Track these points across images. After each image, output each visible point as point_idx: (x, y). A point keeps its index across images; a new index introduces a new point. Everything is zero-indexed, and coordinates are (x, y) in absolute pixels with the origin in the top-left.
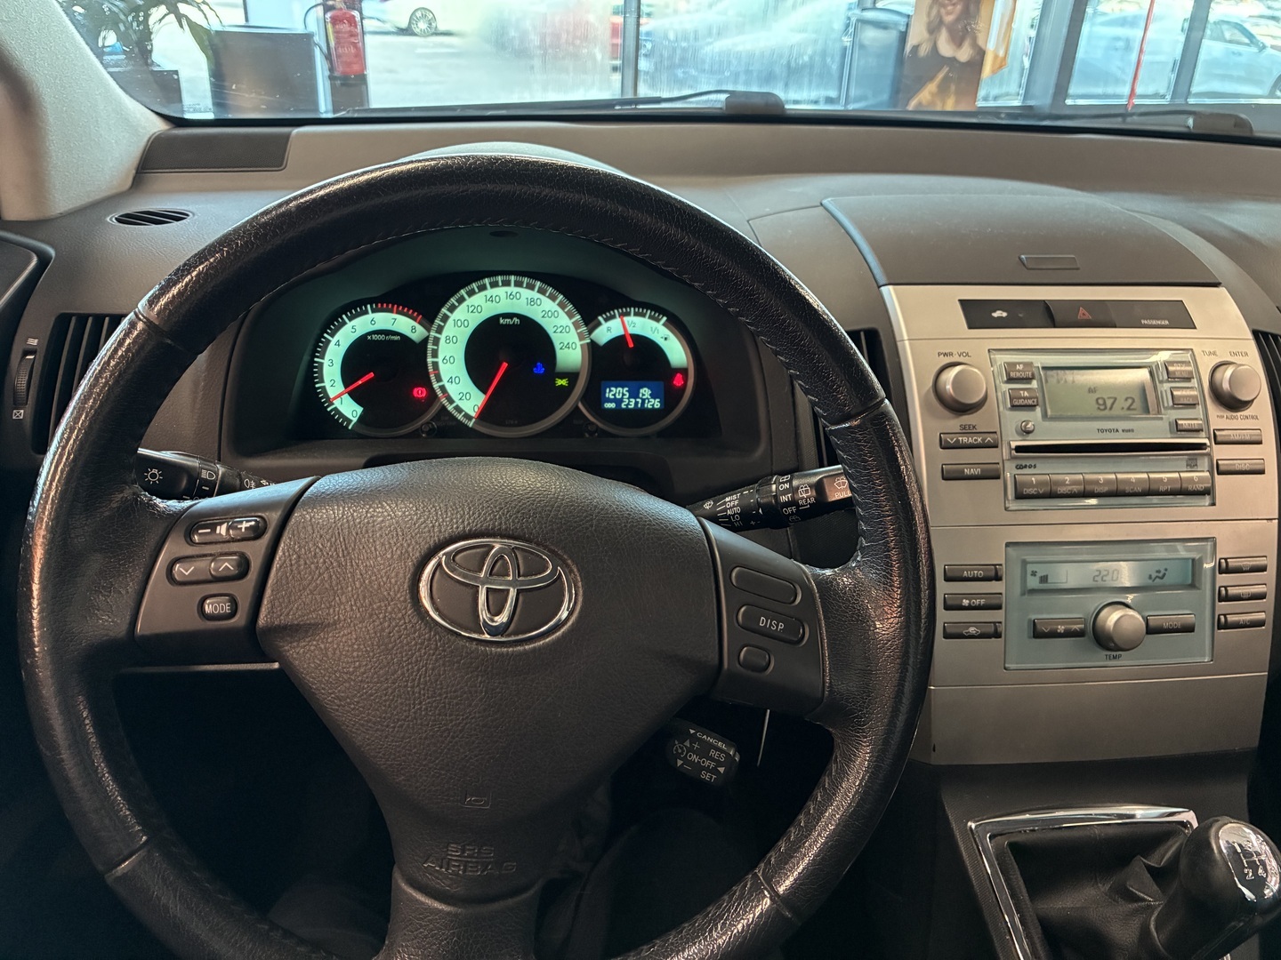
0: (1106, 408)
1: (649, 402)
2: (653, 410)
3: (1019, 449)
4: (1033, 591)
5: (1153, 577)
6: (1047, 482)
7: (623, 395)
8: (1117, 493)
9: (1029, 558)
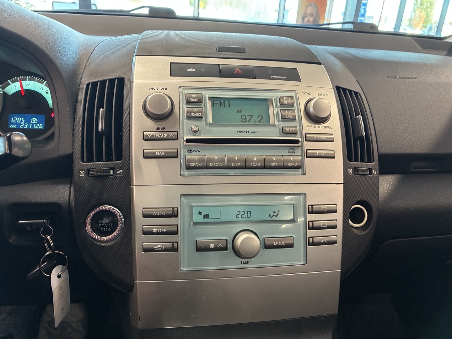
0: (246, 121)
1: (36, 125)
2: (39, 130)
3: (188, 141)
4: (196, 224)
5: (271, 215)
6: (204, 160)
7: (21, 121)
8: (246, 166)
9: (193, 204)
